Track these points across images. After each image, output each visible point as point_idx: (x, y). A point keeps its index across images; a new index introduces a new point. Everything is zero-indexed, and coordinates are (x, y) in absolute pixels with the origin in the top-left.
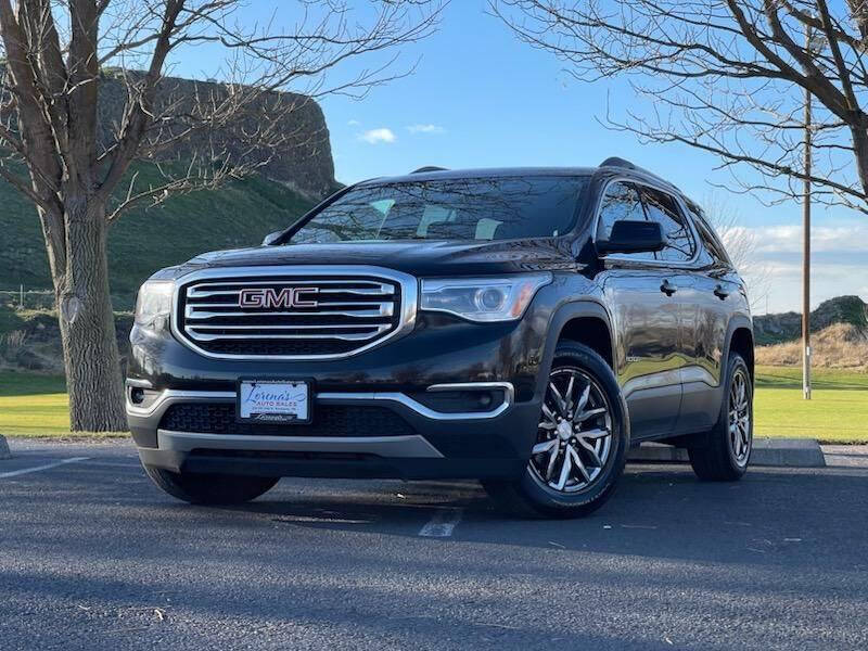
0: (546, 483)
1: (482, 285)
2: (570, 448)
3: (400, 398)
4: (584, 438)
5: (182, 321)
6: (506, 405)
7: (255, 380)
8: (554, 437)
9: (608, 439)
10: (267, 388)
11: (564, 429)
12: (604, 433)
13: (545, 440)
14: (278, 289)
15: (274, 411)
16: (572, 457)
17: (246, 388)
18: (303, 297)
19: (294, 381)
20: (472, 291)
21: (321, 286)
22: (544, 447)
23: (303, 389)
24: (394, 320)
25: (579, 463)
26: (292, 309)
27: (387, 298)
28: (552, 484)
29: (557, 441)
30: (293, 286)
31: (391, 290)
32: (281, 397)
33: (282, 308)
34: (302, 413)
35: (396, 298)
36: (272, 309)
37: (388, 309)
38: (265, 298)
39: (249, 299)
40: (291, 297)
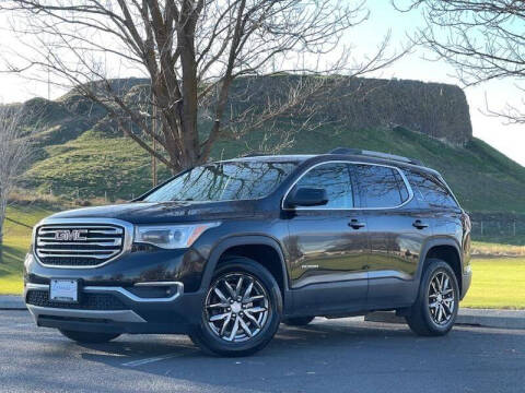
0: (221, 337)
1: (173, 228)
2: (238, 318)
3: (120, 290)
4: (250, 313)
5: (37, 247)
6: (178, 294)
7: (56, 280)
8: (228, 311)
9: (266, 313)
10: (60, 283)
11: (236, 307)
12: (263, 309)
13: (223, 313)
14: (71, 230)
15: (64, 296)
16: (239, 323)
17: (53, 283)
18: (82, 235)
19: (72, 280)
20: (168, 232)
21: (89, 229)
22: (221, 317)
23: (76, 283)
24: (120, 247)
25: (245, 326)
27: (118, 236)
28: (225, 338)
29: (229, 315)
30: (77, 229)
31: (121, 231)
32: (67, 288)
33: (73, 241)
34: (75, 299)
35: (122, 236)
36: (68, 241)
37: (118, 242)
38: (66, 236)
39: (59, 235)
40: (76, 235)
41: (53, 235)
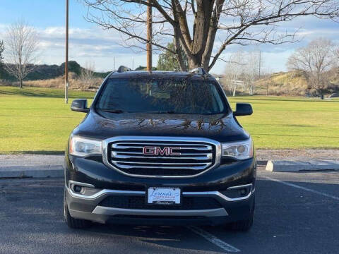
3: (217, 193)
5: (110, 158)
6: (251, 193)
7: (155, 187)
14: (162, 147)
15: (164, 200)
17: (151, 190)
18: (174, 151)
20: (235, 147)
21: (182, 146)
24: (213, 160)
26: (169, 156)
27: (209, 152)
30: (169, 146)
31: (210, 148)
32: (168, 194)
33: (165, 155)
34: (179, 202)
35: (213, 152)
36: (159, 155)
37: (210, 156)
38: (156, 150)
39: (148, 150)
40: (169, 151)
41: (141, 150)
